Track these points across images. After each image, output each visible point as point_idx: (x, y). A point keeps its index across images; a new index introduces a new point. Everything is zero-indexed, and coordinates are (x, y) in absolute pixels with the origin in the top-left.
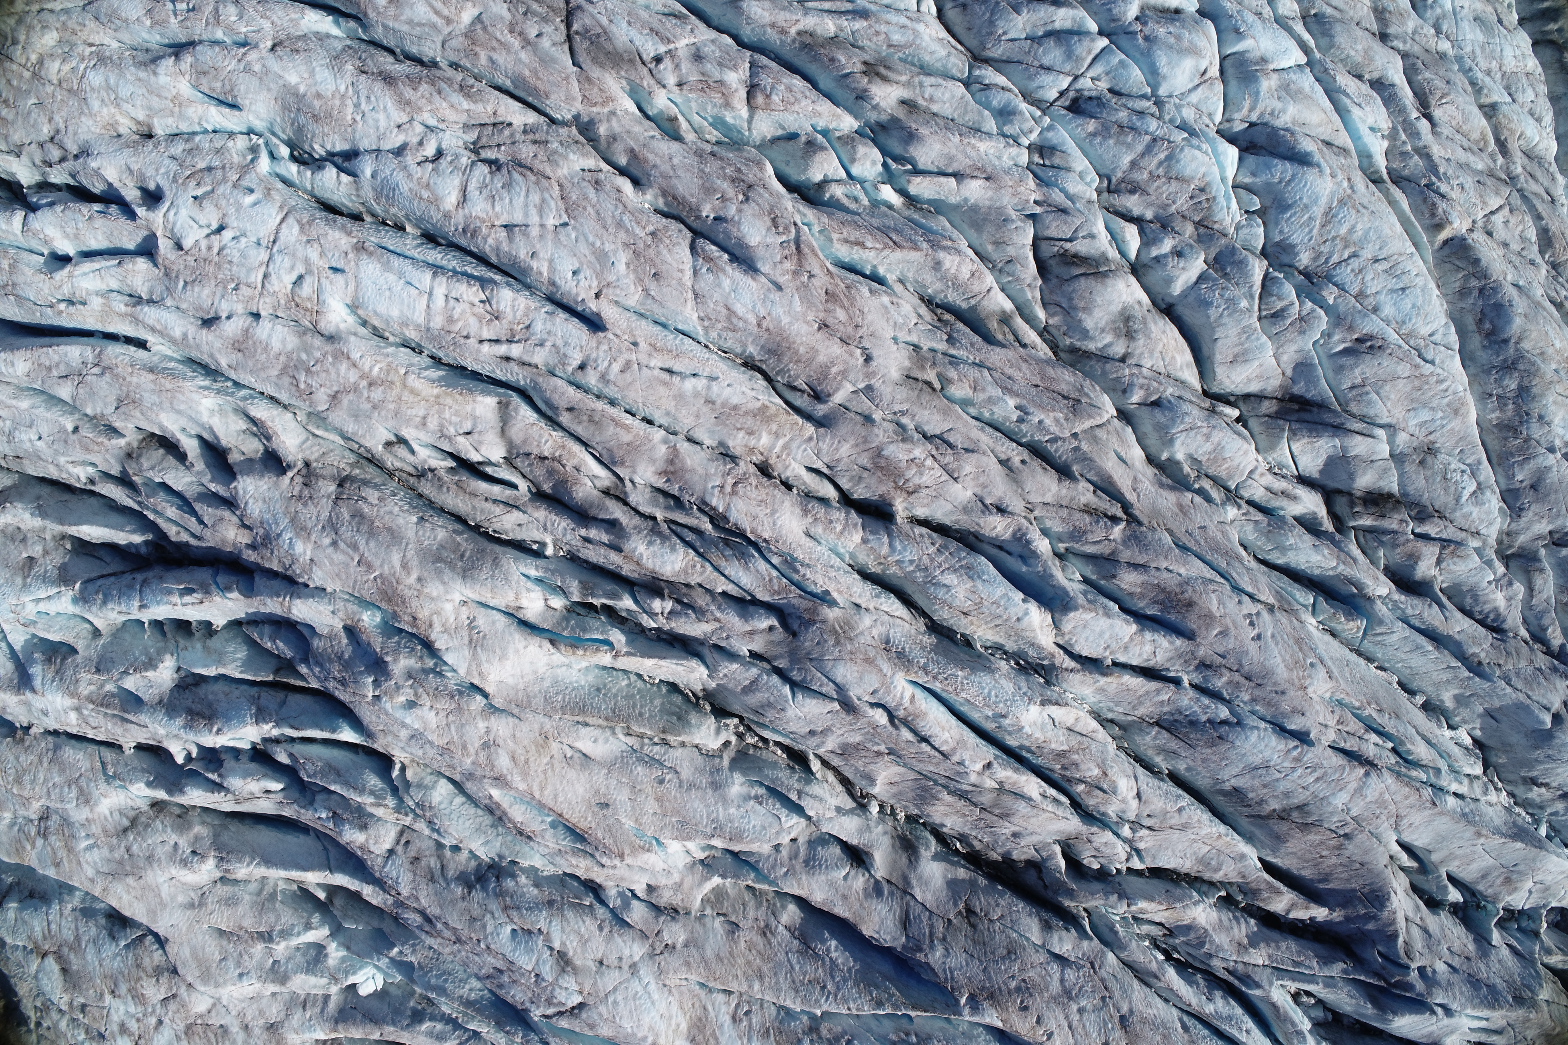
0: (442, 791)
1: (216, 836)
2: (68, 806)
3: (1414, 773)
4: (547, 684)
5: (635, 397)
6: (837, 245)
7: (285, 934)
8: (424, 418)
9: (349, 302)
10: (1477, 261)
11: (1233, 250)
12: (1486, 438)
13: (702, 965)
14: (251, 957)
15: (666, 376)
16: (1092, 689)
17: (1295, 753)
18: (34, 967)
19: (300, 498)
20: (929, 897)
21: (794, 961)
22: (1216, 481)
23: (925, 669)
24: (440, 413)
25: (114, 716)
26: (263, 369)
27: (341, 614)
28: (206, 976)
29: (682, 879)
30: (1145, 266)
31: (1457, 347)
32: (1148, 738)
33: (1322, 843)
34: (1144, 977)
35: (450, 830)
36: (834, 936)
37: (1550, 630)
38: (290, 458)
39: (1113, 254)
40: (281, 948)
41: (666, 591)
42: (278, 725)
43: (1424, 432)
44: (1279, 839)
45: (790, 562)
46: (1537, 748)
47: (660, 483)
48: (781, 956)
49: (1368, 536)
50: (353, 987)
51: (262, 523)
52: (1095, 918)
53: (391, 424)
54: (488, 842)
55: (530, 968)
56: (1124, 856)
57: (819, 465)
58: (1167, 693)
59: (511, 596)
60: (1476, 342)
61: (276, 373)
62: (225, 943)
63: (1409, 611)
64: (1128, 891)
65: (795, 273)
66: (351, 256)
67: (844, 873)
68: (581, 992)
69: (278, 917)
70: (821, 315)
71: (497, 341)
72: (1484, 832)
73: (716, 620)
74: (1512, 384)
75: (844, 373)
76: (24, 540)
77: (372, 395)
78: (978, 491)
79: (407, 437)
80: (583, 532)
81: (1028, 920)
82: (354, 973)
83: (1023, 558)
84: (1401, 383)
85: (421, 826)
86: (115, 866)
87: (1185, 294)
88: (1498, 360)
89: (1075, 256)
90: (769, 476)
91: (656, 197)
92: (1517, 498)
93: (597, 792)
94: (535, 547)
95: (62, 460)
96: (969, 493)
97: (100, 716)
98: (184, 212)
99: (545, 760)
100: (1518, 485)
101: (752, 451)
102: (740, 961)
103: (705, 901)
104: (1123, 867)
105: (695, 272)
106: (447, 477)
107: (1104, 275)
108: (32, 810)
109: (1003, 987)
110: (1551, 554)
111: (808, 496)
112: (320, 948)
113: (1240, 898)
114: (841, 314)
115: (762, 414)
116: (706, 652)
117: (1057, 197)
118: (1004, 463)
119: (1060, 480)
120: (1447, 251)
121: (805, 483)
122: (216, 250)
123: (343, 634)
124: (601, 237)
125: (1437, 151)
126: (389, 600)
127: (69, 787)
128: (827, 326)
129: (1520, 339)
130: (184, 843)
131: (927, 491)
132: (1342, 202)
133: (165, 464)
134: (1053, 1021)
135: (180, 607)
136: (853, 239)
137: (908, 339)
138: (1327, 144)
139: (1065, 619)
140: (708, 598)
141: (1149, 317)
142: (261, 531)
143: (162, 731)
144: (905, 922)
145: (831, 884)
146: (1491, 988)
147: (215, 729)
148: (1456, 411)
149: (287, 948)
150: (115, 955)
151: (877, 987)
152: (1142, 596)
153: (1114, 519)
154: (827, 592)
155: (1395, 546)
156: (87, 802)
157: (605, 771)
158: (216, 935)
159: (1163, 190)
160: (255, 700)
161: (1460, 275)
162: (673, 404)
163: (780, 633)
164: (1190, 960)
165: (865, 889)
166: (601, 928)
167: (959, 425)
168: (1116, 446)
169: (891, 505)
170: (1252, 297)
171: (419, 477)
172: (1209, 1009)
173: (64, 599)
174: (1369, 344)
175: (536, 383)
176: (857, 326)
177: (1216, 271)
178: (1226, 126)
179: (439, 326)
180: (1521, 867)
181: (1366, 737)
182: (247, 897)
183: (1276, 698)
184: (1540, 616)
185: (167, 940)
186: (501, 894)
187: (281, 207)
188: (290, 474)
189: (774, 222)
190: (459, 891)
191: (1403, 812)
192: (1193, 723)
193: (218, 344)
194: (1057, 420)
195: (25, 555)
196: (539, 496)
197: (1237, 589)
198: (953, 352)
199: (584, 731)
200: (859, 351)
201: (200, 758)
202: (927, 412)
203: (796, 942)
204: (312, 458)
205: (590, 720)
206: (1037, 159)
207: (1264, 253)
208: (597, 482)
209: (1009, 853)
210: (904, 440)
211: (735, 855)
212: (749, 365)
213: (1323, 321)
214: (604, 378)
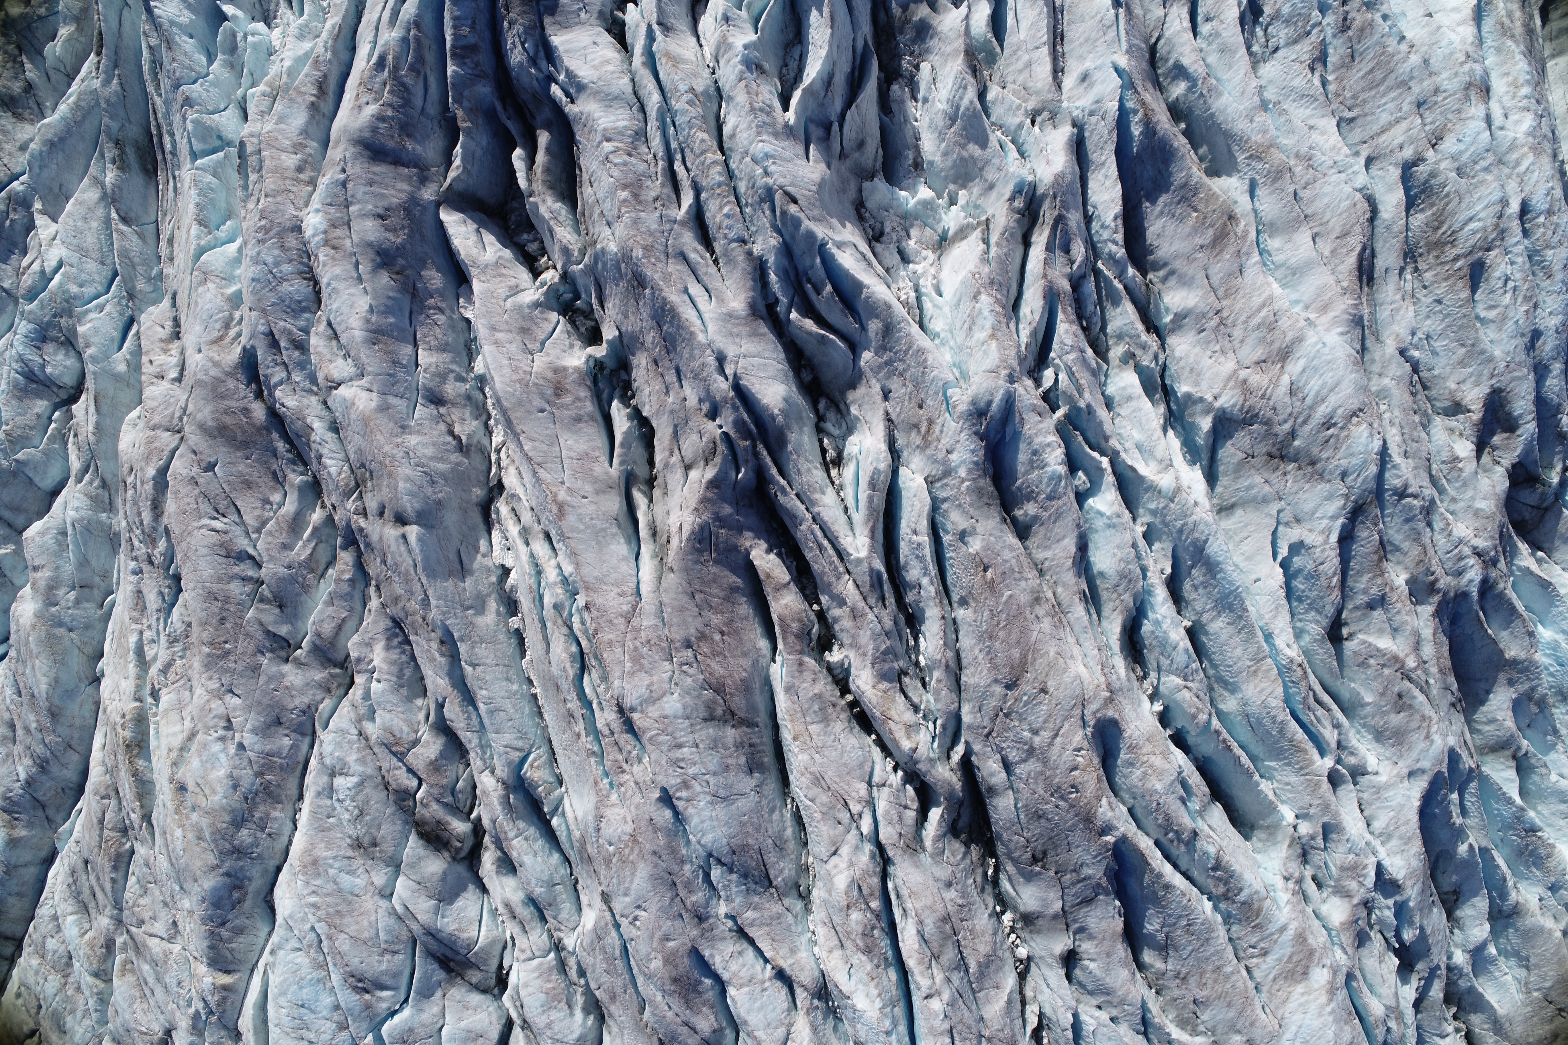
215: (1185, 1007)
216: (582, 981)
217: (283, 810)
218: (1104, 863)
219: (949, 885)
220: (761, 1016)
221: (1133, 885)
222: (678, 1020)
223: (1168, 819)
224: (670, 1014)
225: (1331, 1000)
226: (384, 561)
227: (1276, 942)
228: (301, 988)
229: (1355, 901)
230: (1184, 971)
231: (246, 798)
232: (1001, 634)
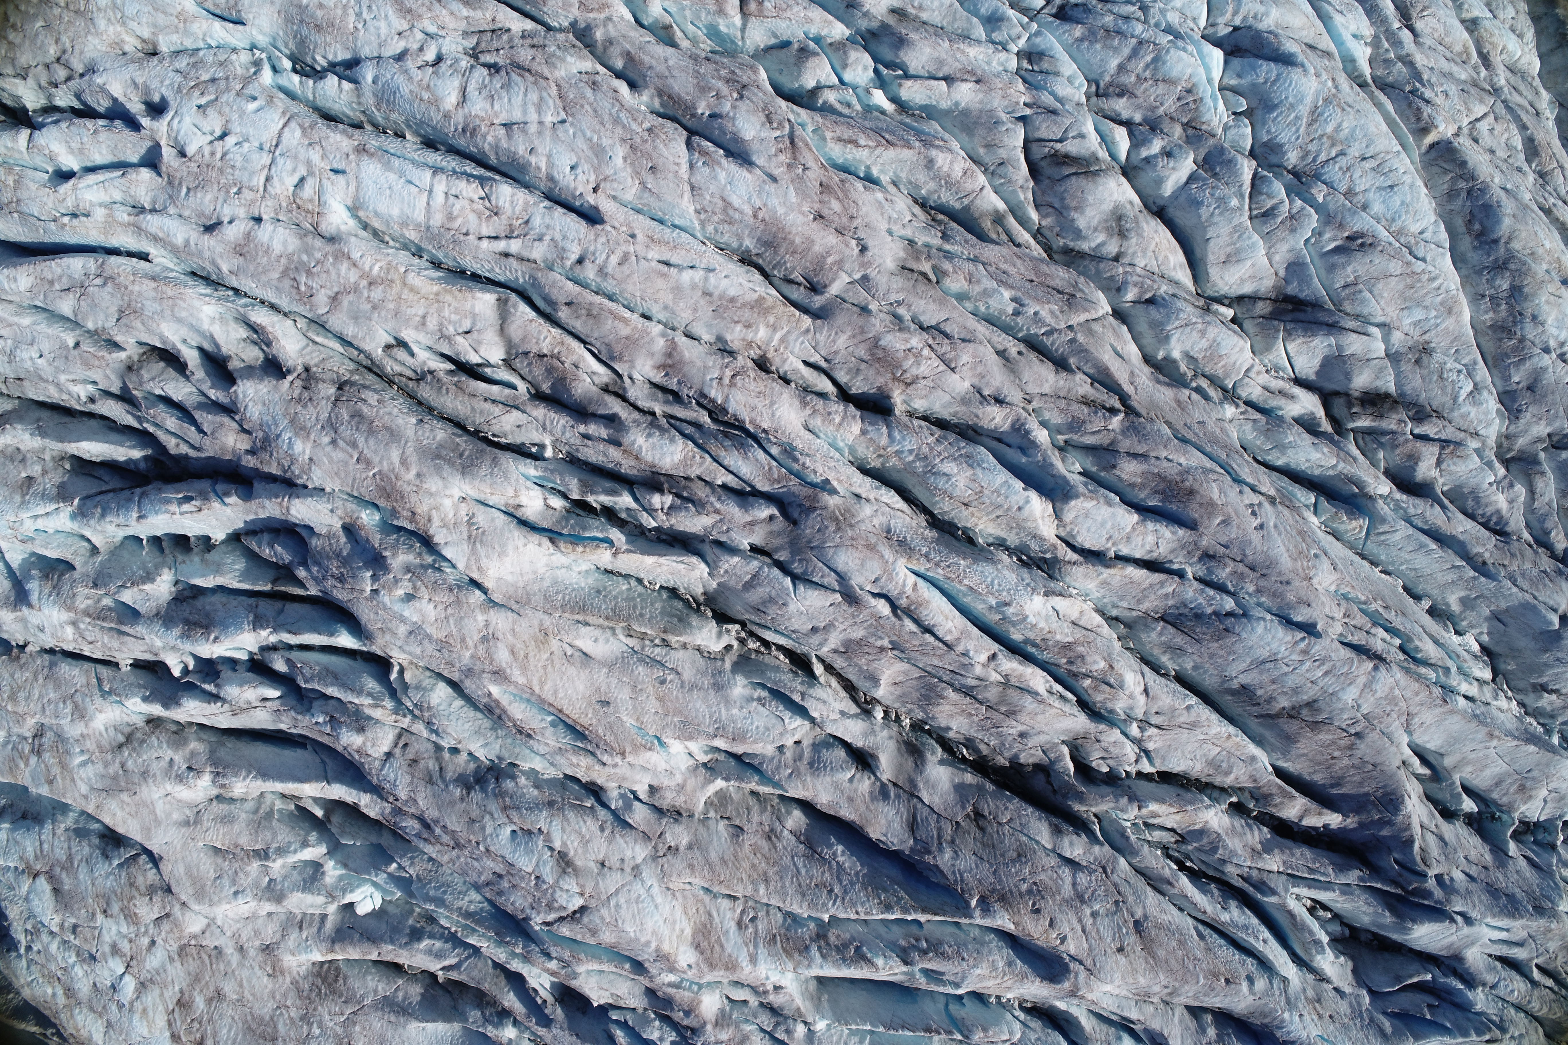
0: (441, 694)
1: (212, 752)
2: (62, 722)
3: (1423, 670)
4: (546, 584)
5: (633, 289)
6: (831, 144)
7: (281, 851)
8: (424, 317)
9: (349, 203)
10: (1463, 164)
11: (1221, 150)
12: (1480, 340)
13: (706, 868)
14: (247, 875)
15: (664, 268)
16: (1095, 583)
17: (1302, 645)
18: (25, 888)
19: (299, 400)
20: (936, 800)
21: (800, 865)
22: (1213, 380)
23: (927, 556)
24: (439, 311)
25: (111, 629)
26: (264, 272)
27: (339, 512)
28: (200, 894)
29: (685, 781)
30: (1135, 168)
31: (1447, 245)
32: (1153, 635)
33: (1333, 742)
34: (1157, 884)
35: (449, 730)
36: (840, 841)
37: (1553, 534)
38: (290, 363)
39: (1103, 154)
40: (277, 866)
41: (666, 486)
42: (275, 630)
43: (1418, 332)
44: (1289, 740)
45: (789, 451)
46: (1546, 651)
47: (658, 378)
48: (787, 860)
49: (1367, 438)
50: (351, 905)
51: (261, 425)
52: (1104, 823)
53: (390, 325)
54: (487, 744)
55: (529, 869)
56: (1133, 758)
57: (816, 358)
58: (1171, 586)
59: (511, 492)
60: (1466, 243)
61: (277, 276)
62: (220, 861)
63: (1412, 511)
64: (1139, 793)
65: (789, 166)
66: (352, 157)
67: (849, 775)
68: (582, 895)
69: (275, 835)
70: (816, 206)
71: (496, 238)
72: (1496, 733)
73: (717, 511)
74: (1504, 284)
75: (840, 263)
76: (23, 460)
77: (372, 294)
78: (976, 381)
79: (407, 339)
80: (582, 428)
81: (1038, 823)
82: (352, 891)
83: (1023, 450)
84: (1393, 281)
85: (419, 728)
86: (109, 782)
87: (1175, 195)
88: (1489, 261)
89: (1066, 156)
90: (767, 371)
91: (652, 98)
92: (1514, 400)
93: (598, 690)
94: (534, 450)
95: (63, 378)
96: (967, 385)
97: (97, 630)
98: (188, 120)
99: (545, 656)
100: (1514, 387)
101: (749, 344)
102: (745, 864)
103: (709, 803)
104: (1132, 770)
105: (692, 166)
106: (446, 379)
107: (1096, 174)
108: (26, 727)
109: (1014, 890)
110: (1551, 458)
111: (806, 390)
112: (317, 866)
113: (1251, 806)
114: (835, 205)
115: (759, 305)
116: (707, 549)
117: (1047, 99)
118: (1001, 354)
119: (1057, 372)
120: (1433, 154)
121: (803, 377)
122: (219, 156)
123: (341, 533)
124: (598, 133)
125: (1420, 60)
126: (389, 496)
127: (64, 702)
128: (822, 217)
129: (1510, 240)
130: (179, 758)
131: (924, 382)
132: (1327, 101)
133: (165, 376)
134: (1066, 924)
135: (178, 516)
136: (846, 137)
137: (903, 232)
138: (1311, 47)
139: (1066, 508)
140: (708, 490)
141: (1141, 217)
142: (260, 434)
143: (159, 643)
144: (913, 825)
145: (837, 786)
146: (1511, 897)
147: (212, 637)
148: (1450, 310)
149: (283, 866)
150: (108, 874)
151: (885, 890)
152: (1143, 486)
153: (1113, 411)
154: (827, 481)
155: (1394, 446)
156: (82, 717)
157: (605, 670)
158: (211, 853)
159: (1151, 93)
160: (251, 609)
161: (1448, 178)
162: (671, 296)
163: (780, 523)
164: (1204, 868)
165: (871, 792)
166: (602, 829)
167: (955, 315)
168: (1112, 340)
169: (889, 398)
170: (1242, 196)
171: (418, 380)
172: (1225, 917)
173: (62, 515)
174: (1360, 241)
175: (535, 279)
176: (852, 217)
177: (1206, 171)
178: (1211, 30)
179: (439, 224)
180: (1535, 773)
181: (1373, 631)
182: (243, 816)
183: (1281, 588)
184: (1542, 519)
185: (161, 858)
186: (500, 794)
187: (284, 113)
188: (290, 378)
189: (769, 118)
190: (458, 792)
191: (1414, 710)
192: (1199, 617)
193: (219, 249)
194: (1052, 312)
195: (24, 475)
196: (538, 396)
197: (1237, 480)
198: (947, 247)
199: (584, 630)
200: (854, 242)
201: (196, 671)
202: (923, 302)
203: (802, 846)
204: (312, 363)
205: (590, 619)
206: (1025, 64)
207: (1252, 154)
208: (595, 378)
209: (1016, 756)
210: (901, 330)
211: (738, 758)
212: (746, 260)
213: (1313, 220)
214: (602, 271)
215: (739, 814)
216: (1194, 385)
217: (1484, 322)
218: (950, 876)
219: (1022, 735)
220: (1099, 519)
221: (895, 872)
222: (1153, 454)
223: (944, 956)
224: (1164, 454)
225: (658, 950)
226: (1545, 572)
227: (746, 945)
228: (1403, 203)
229: (709, 1027)
230: (779, 846)
231: (1521, 314)
232: (1180, 953)
